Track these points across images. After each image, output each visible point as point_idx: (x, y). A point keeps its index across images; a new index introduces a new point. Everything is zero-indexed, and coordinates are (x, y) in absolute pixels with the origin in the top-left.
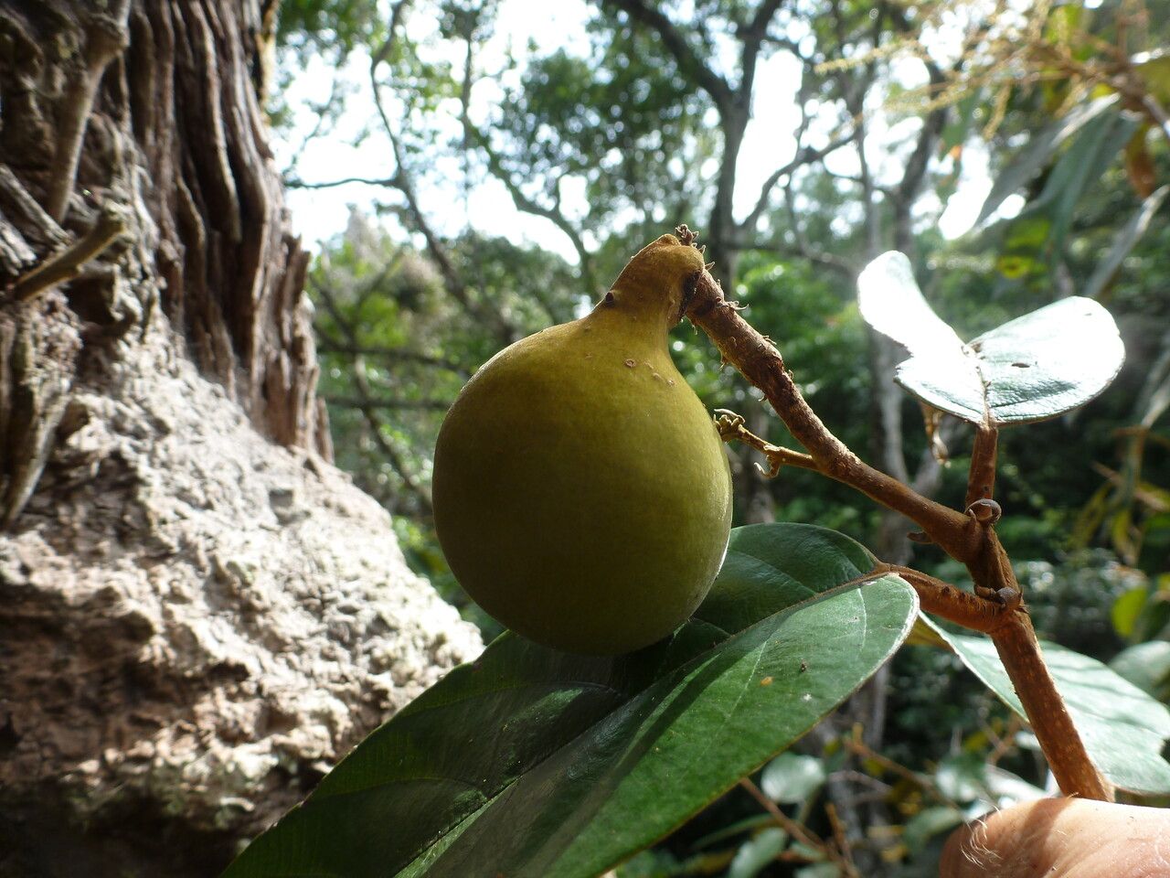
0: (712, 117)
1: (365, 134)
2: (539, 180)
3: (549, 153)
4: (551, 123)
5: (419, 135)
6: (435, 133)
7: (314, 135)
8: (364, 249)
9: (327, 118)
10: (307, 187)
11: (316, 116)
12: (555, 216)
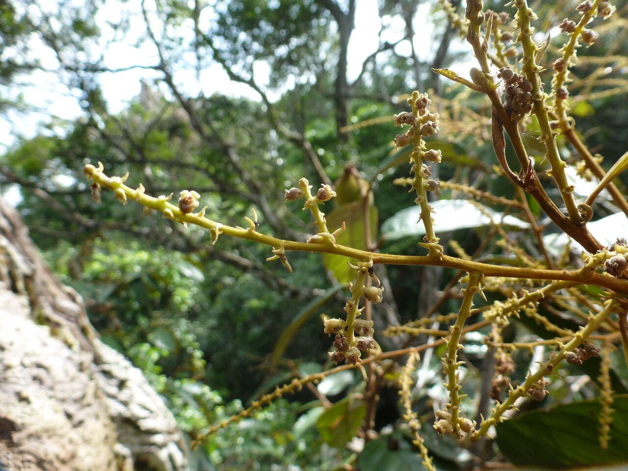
0: (333, 26)
1: (142, 40)
2: (241, 63)
3: (246, 48)
4: (245, 30)
5: (172, 40)
6: (181, 39)
7: (113, 41)
8: (151, 104)
9: (120, 32)
10: (111, 71)
11: (112, 30)
12: (251, 83)
